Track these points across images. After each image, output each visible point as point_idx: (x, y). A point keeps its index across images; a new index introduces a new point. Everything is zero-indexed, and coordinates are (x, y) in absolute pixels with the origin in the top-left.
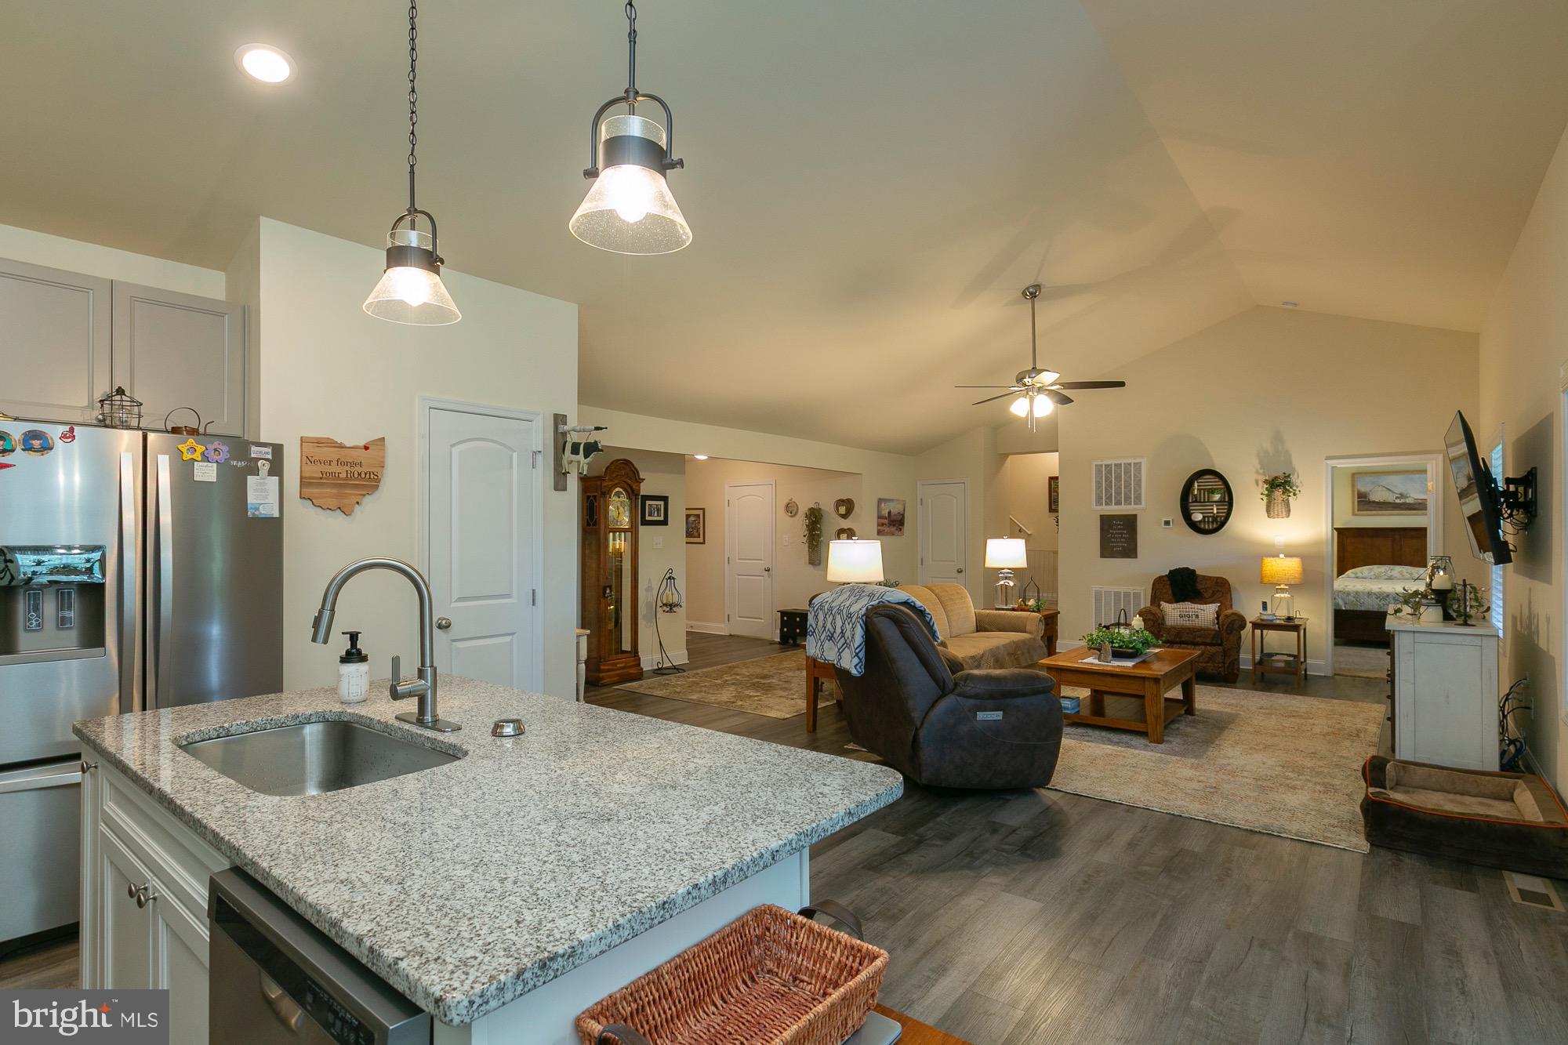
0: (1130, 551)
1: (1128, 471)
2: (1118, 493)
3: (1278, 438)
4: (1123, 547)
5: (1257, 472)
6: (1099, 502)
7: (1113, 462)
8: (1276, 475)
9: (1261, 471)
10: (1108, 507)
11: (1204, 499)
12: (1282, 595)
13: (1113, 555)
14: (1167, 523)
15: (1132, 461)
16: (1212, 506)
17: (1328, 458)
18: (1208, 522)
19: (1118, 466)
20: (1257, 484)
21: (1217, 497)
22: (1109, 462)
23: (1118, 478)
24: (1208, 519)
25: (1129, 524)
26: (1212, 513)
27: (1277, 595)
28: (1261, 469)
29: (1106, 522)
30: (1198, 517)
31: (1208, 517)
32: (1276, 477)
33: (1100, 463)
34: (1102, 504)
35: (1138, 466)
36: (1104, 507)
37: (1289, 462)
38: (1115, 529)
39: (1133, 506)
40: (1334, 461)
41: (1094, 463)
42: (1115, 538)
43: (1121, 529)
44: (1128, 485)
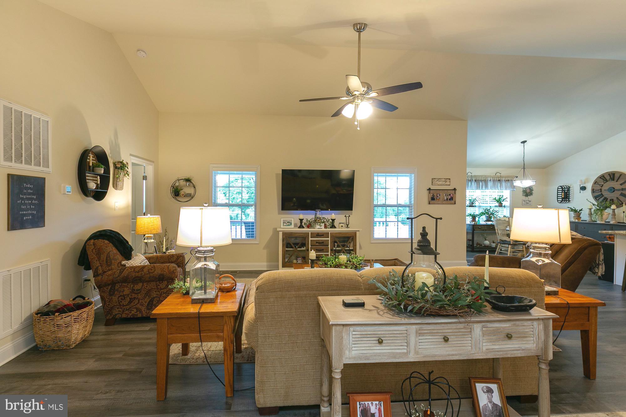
0: (38, 219)
1: (37, 127)
2: (28, 149)
4: (31, 216)
6: (7, 156)
7: (24, 111)
8: (119, 161)
10: (18, 165)
12: (150, 241)
13: (22, 226)
15: (33, 115)
17: (131, 155)
19: (29, 117)
22: (19, 109)
23: (29, 132)
24: (98, 188)
25: (38, 187)
29: (18, 184)
33: (10, 106)
35: (46, 124)
36: (13, 164)
37: (119, 153)
38: (25, 194)
39: (41, 168)
40: (132, 157)
42: (25, 204)
43: (30, 194)
44: (37, 143)
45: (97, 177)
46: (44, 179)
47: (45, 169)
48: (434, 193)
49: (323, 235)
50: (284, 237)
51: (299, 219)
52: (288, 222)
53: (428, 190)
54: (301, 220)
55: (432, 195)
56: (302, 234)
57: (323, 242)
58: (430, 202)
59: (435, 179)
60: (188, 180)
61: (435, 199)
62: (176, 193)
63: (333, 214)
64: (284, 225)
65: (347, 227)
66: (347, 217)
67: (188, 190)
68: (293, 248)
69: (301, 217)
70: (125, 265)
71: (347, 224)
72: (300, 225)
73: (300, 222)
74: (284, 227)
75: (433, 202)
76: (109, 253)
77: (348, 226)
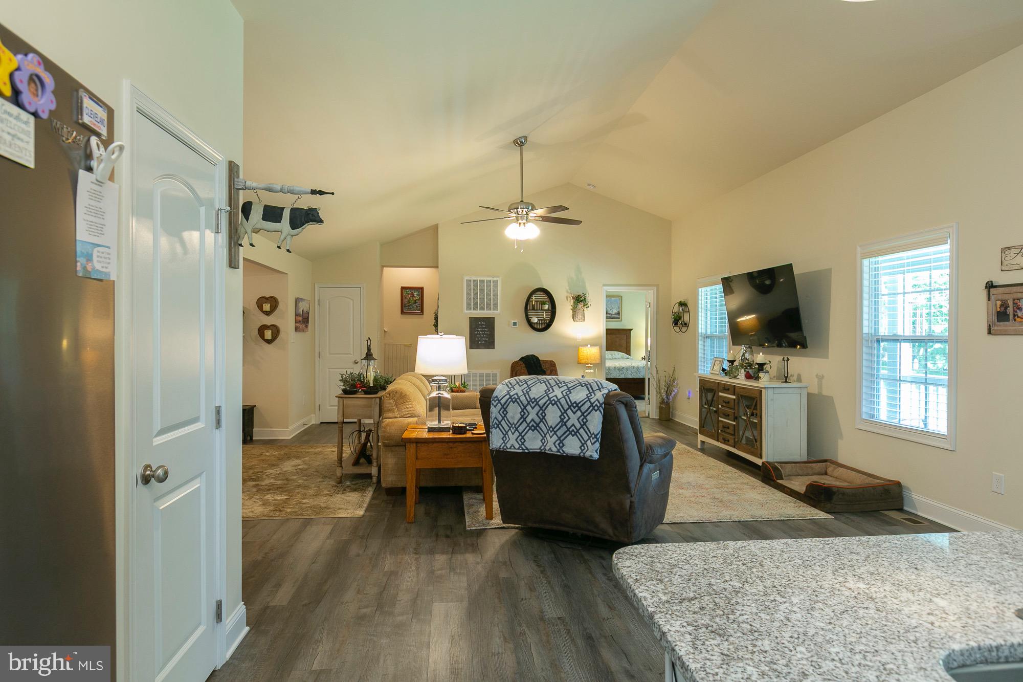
0: (489, 343)
1: (489, 286)
2: (482, 302)
3: (579, 272)
4: (485, 341)
5: (567, 292)
6: (469, 308)
7: (479, 279)
8: (578, 294)
9: (569, 291)
10: (475, 312)
11: (539, 308)
12: (589, 371)
13: (478, 347)
14: (515, 324)
15: (492, 279)
16: (543, 313)
17: (604, 285)
18: (539, 323)
19: (482, 281)
20: (567, 299)
21: (546, 307)
22: (475, 279)
23: (482, 291)
24: (541, 322)
25: (489, 323)
26: (543, 317)
27: (587, 371)
28: (569, 290)
29: (475, 323)
30: (535, 320)
31: (542, 320)
32: (579, 296)
33: (469, 279)
34: (470, 309)
35: (495, 282)
36: (472, 311)
37: (585, 286)
38: (479, 328)
39: (492, 311)
40: (605, 287)
41: (466, 278)
42: (480, 334)
43: (484, 328)
44: (489, 296)
46: (494, 318)
47: (494, 311)
49: (728, 389)
50: (700, 386)
51: (728, 361)
53: (985, 287)
54: (731, 362)
55: (998, 303)
56: (712, 385)
57: (729, 402)
59: (1010, 248)
60: (683, 304)
62: (677, 321)
63: (761, 354)
65: (786, 382)
66: (786, 361)
67: (684, 317)
71: (786, 375)
77: (786, 380)
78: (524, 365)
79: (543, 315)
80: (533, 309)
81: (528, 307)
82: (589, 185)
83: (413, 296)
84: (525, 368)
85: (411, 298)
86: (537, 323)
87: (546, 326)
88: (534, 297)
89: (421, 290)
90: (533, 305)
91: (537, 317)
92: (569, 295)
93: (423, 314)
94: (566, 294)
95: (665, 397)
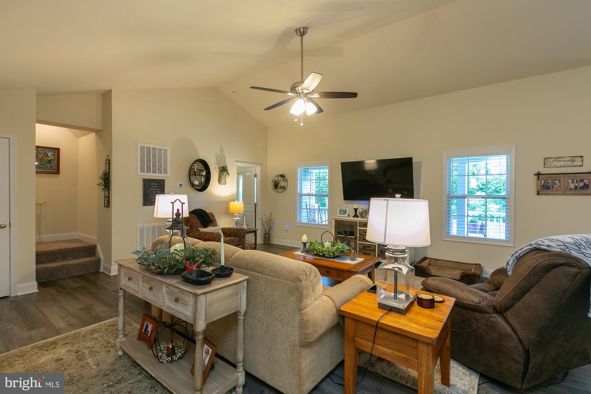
1: (160, 154)
2: (154, 166)
3: (222, 150)
5: (215, 164)
6: (142, 170)
7: (152, 146)
8: (223, 166)
9: (216, 163)
10: (149, 174)
11: (199, 175)
13: (150, 204)
14: (181, 185)
15: (163, 148)
17: (236, 161)
19: (154, 149)
20: (215, 169)
21: (204, 173)
22: (149, 146)
23: (154, 157)
24: (201, 184)
25: (159, 184)
26: (201, 181)
28: (216, 162)
29: (148, 183)
30: (196, 183)
33: (144, 145)
34: (144, 172)
35: (166, 152)
36: (145, 174)
37: (225, 161)
38: (152, 188)
40: (236, 163)
41: (139, 145)
42: (152, 193)
43: (155, 188)
44: (160, 162)
45: (201, 178)
46: (164, 180)
47: (165, 175)
48: (547, 179)
50: (336, 224)
51: (354, 209)
52: (343, 211)
53: (535, 175)
54: (356, 210)
55: (543, 181)
56: (350, 223)
57: (366, 233)
58: (540, 192)
59: (550, 158)
60: (282, 176)
61: (551, 188)
62: (276, 186)
64: (339, 214)
67: (282, 184)
68: (343, 235)
69: (355, 206)
70: (200, 231)
72: (355, 214)
73: (355, 212)
74: (340, 215)
75: (545, 191)
76: (192, 222)
78: (196, 217)
79: (202, 179)
80: (195, 175)
81: (192, 173)
82: (233, 92)
83: (47, 155)
84: (197, 220)
85: (44, 157)
86: (198, 185)
87: (203, 187)
88: (196, 166)
89: (57, 151)
90: (195, 171)
91: (198, 181)
92: (216, 166)
93: (59, 174)
94: (215, 165)
95: (267, 231)
